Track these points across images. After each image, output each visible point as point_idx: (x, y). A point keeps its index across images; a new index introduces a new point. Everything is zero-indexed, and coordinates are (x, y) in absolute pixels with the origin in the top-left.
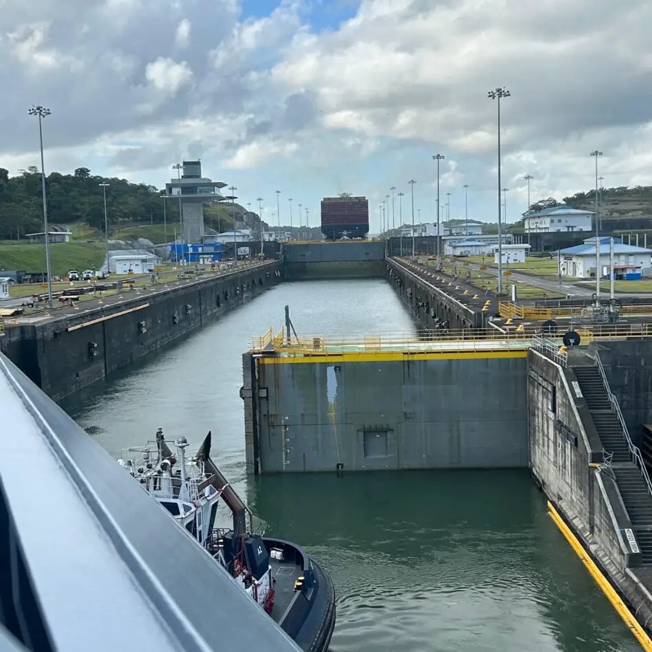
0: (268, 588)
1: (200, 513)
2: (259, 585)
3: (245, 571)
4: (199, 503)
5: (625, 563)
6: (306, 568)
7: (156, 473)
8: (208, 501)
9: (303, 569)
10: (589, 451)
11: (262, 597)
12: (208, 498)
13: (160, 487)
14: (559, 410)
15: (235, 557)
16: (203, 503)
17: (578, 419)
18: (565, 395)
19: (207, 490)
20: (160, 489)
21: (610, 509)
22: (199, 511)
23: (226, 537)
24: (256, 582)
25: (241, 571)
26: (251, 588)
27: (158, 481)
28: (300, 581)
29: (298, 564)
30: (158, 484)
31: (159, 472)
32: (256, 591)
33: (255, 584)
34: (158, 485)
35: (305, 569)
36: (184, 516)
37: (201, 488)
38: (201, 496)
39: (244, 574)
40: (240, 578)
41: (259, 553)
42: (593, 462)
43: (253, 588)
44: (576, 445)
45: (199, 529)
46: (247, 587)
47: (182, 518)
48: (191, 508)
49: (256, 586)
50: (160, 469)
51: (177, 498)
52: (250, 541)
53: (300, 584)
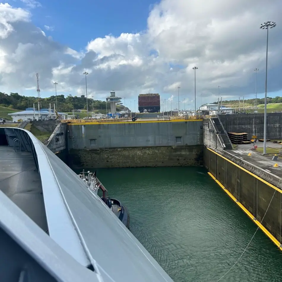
5: (223, 149)
8: (97, 188)
9: (120, 206)
10: (216, 132)
14: (210, 127)
17: (214, 127)
18: (211, 123)
21: (220, 141)
28: (120, 209)
29: (118, 205)
42: (217, 134)
44: (213, 132)
52: (107, 199)
53: (120, 210)
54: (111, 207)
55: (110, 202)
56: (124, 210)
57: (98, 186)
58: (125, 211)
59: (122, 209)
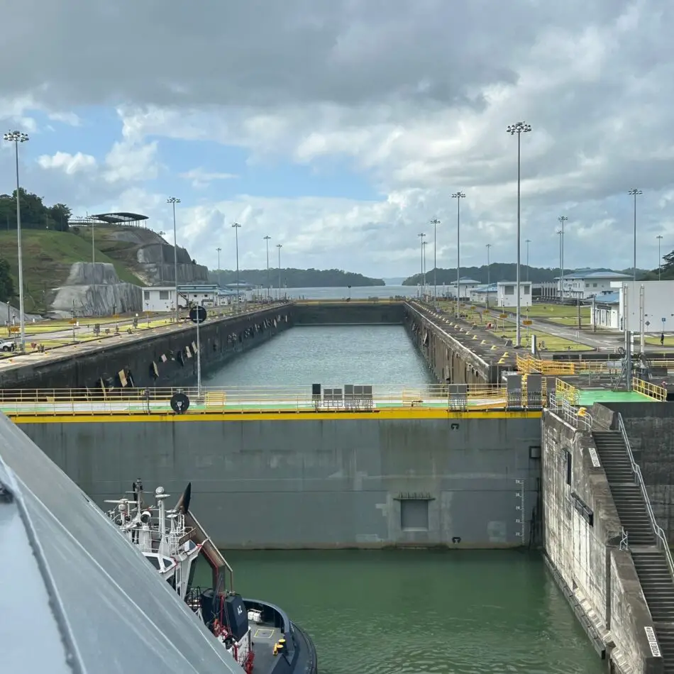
0: (247, 650)
1: (179, 569)
2: (239, 647)
3: (224, 631)
4: (179, 558)
6: (287, 630)
7: (135, 526)
8: (189, 556)
9: (282, 631)
11: (242, 659)
12: (189, 553)
13: (138, 541)
15: (215, 616)
16: (182, 558)
19: (187, 545)
20: (138, 543)
22: (179, 566)
23: (205, 595)
24: (236, 643)
25: (221, 631)
26: (231, 649)
27: (136, 534)
28: (281, 643)
29: (277, 626)
30: (136, 537)
31: (139, 525)
32: (236, 652)
33: (235, 646)
34: (136, 539)
35: (285, 632)
36: (164, 572)
37: (181, 542)
38: (181, 551)
39: (224, 634)
40: (221, 639)
41: (239, 612)
43: (233, 650)
45: (178, 585)
46: (228, 648)
47: (162, 573)
48: (171, 563)
49: (236, 649)
50: (140, 521)
51: (156, 552)
52: (230, 600)
53: (281, 646)
54: (246, 636)
55: (240, 612)
56: (297, 649)
57: (192, 547)
58: (301, 654)
59: (289, 646)
